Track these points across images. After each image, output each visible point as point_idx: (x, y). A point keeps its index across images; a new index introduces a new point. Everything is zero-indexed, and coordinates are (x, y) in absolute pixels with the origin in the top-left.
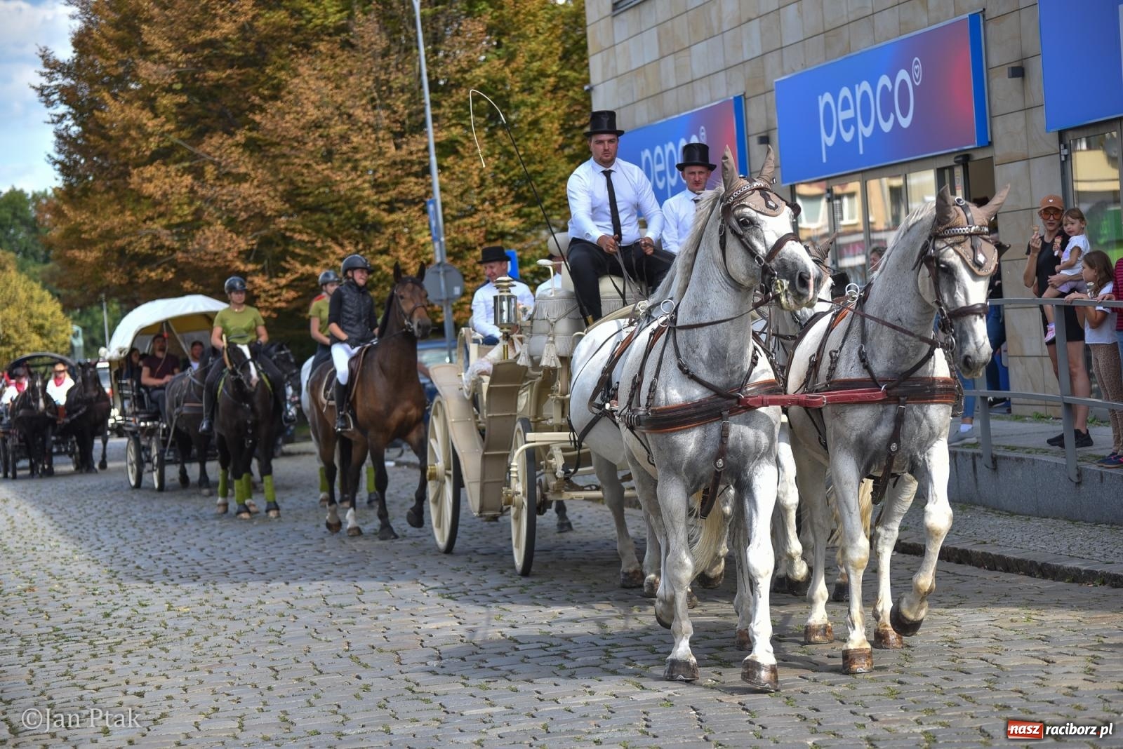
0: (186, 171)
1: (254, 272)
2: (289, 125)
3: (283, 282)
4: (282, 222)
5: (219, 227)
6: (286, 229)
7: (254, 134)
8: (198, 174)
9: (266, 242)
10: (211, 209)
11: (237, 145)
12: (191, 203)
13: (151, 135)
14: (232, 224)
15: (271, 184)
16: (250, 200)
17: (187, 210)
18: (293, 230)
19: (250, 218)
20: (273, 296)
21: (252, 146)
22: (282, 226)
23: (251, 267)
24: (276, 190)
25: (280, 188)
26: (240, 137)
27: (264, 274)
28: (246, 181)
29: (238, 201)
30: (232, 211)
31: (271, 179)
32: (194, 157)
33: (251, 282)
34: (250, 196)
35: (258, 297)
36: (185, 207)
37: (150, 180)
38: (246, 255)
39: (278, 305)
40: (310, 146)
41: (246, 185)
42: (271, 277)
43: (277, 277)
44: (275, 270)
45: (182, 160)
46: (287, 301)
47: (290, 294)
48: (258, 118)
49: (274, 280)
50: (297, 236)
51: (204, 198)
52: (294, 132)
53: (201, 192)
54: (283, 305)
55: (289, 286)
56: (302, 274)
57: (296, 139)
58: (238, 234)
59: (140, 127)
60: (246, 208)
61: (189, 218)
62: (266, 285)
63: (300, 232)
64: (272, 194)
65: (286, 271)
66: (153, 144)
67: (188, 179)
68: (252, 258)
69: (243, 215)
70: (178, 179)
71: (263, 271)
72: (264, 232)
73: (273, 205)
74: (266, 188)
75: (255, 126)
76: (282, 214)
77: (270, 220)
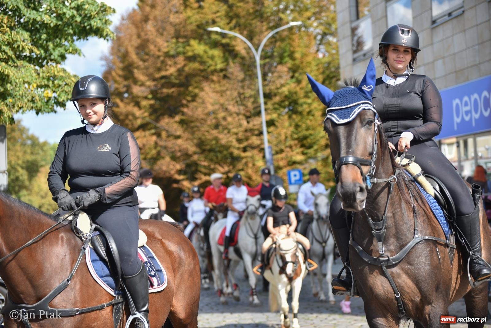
0: (153, 134)
1: (183, 180)
2: (199, 113)
4: (196, 157)
5: (168, 159)
6: (197, 160)
7: (184, 117)
8: (159, 135)
9: (188, 166)
10: (164, 151)
11: (176, 122)
12: (155, 149)
13: (138, 118)
14: (174, 158)
15: (191, 139)
16: (182, 147)
17: (154, 151)
18: (200, 161)
19: (181, 156)
21: (182, 122)
23: (181, 177)
24: (193, 142)
25: (195, 141)
26: (178, 118)
29: (177, 147)
31: (191, 137)
32: (156, 128)
33: (182, 184)
34: (182, 145)
38: (180, 172)
40: (209, 122)
41: (179, 140)
42: (191, 181)
43: (194, 182)
44: (192, 178)
45: (151, 129)
48: (185, 110)
49: (192, 183)
50: (202, 163)
51: (161, 146)
52: (202, 116)
53: (160, 143)
56: (205, 180)
57: (202, 119)
58: (176, 163)
59: (133, 115)
60: (180, 151)
61: (154, 156)
62: (189, 185)
63: (204, 161)
64: (191, 144)
65: (197, 179)
66: (139, 122)
67: (154, 138)
68: (182, 173)
69: (179, 154)
70: (150, 138)
71: (187, 179)
72: (188, 161)
73: (192, 149)
74: (189, 142)
75: (183, 114)
76: (195, 153)
77: (191, 156)
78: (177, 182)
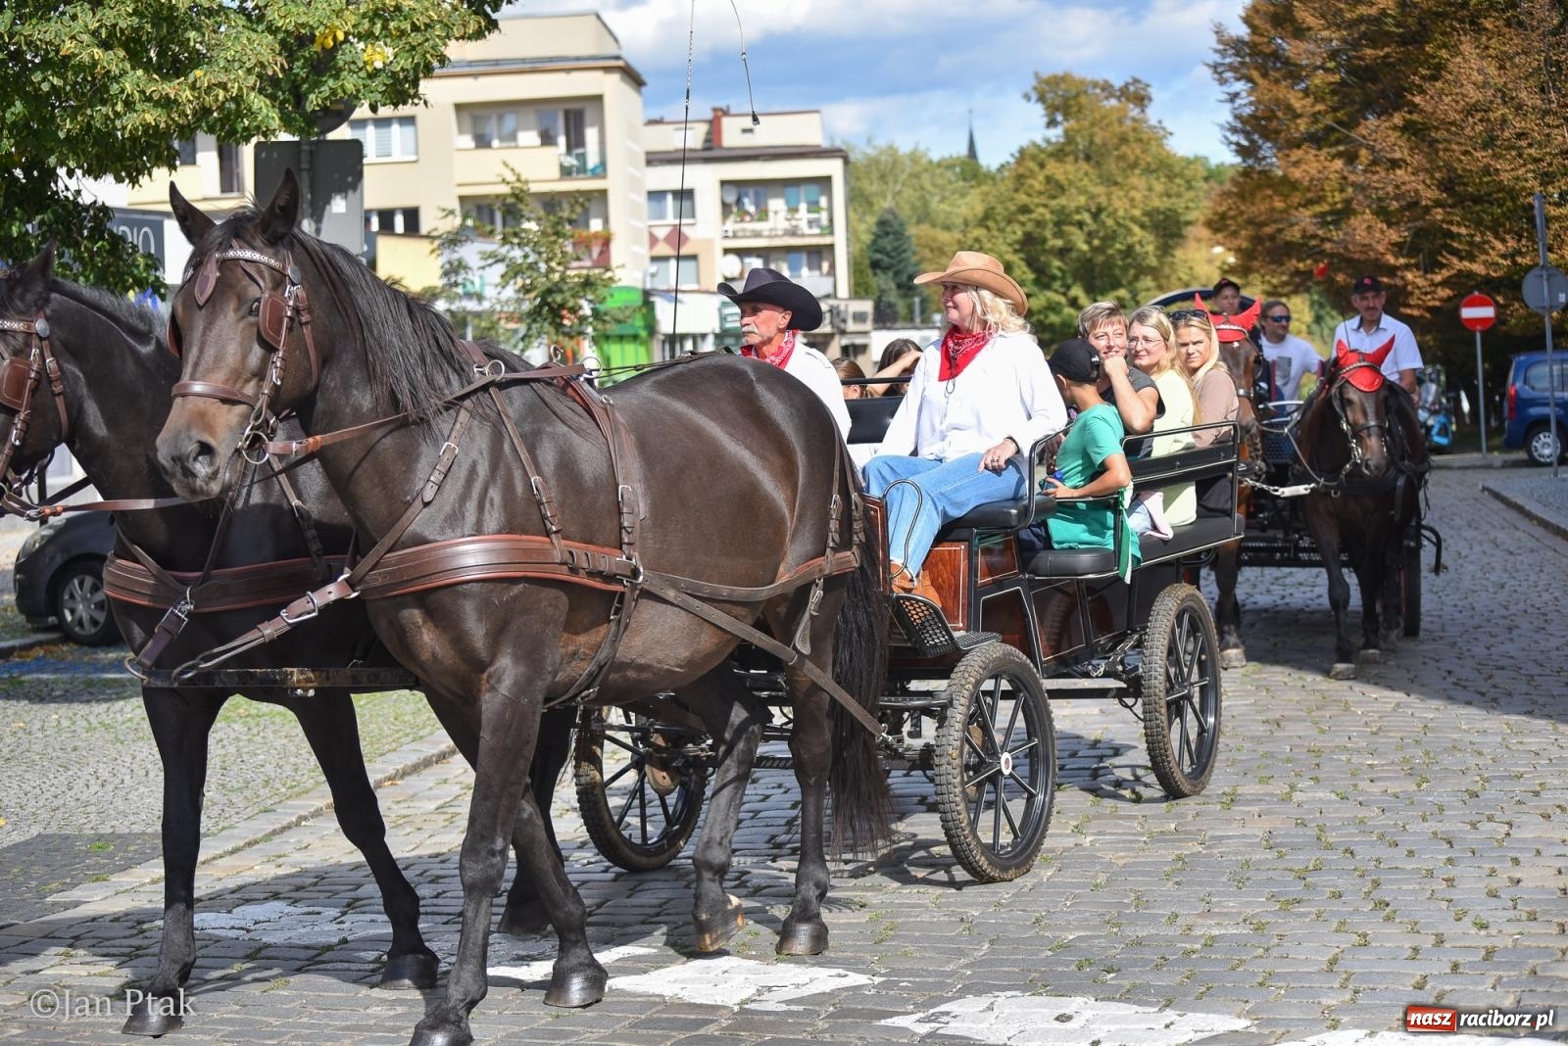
0: (1339, 155)
1: (1407, 267)
2: (1447, 108)
3: (1438, 278)
4: (1438, 214)
5: (1368, 216)
6: (1443, 221)
7: (1415, 117)
8: (1351, 158)
9: (1418, 234)
10: (1360, 197)
11: (1395, 128)
12: (1342, 190)
13: (1299, 116)
14: (1382, 213)
15: (1426, 171)
16: (1403, 188)
17: (1338, 197)
18: (1451, 223)
19: (1402, 209)
20: (1426, 294)
21: (1408, 128)
22: (1439, 217)
23: (1402, 261)
24: (1432, 177)
25: (1437, 175)
26: (1397, 119)
27: (1418, 269)
28: (1400, 167)
29: (1390, 189)
30: (1380, 199)
31: (1428, 166)
32: (1347, 140)
33: (1403, 278)
34: (1404, 183)
35: (1412, 293)
36: (1336, 194)
37: (1296, 164)
38: (1398, 248)
39: (1431, 304)
40: (1468, 131)
41: (1399, 172)
42: (1426, 272)
43: (1433, 272)
44: (1431, 265)
45: (1338, 142)
46: (1441, 300)
47: (1444, 293)
48: (1417, 100)
49: (1429, 276)
50: (1454, 229)
51: (1354, 185)
52: (1453, 116)
53: (1352, 178)
54: (1437, 304)
55: (1444, 283)
56: (1460, 271)
57: (1453, 123)
58: (1390, 225)
59: (1289, 108)
60: (1397, 198)
61: (1339, 206)
62: (1420, 282)
63: (1459, 224)
64: (1428, 182)
65: (1442, 266)
66: (1303, 125)
67: (1339, 164)
68: (1405, 252)
69: (1395, 205)
70: (1327, 164)
71: (1417, 266)
72: (1420, 224)
73: (1429, 195)
74: (1422, 176)
75: (1414, 108)
76: (1438, 203)
77: (1427, 209)
78: (1392, 271)
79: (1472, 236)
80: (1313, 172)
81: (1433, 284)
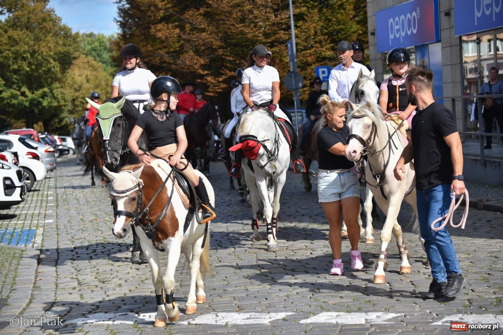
0: (177, 26)
1: (207, 75)
2: (225, 5)
3: (221, 79)
4: (221, 52)
5: (191, 53)
6: (223, 55)
7: (209, 9)
8: (182, 28)
9: (213, 61)
10: (188, 45)
11: (201, 15)
12: (179, 42)
13: (161, 9)
14: (197, 52)
15: (216, 33)
16: (206, 41)
17: (177, 45)
18: (226, 56)
19: (205, 49)
20: (216, 86)
21: (207, 14)
22: (221, 53)
23: (206, 72)
24: (218, 36)
25: (220, 35)
26: (202, 11)
27: (212, 76)
28: (204, 32)
29: (201, 41)
30: (198, 46)
31: (216, 31)
32: (180, 20)
33: (206, 79)
34: (206, 39)
35: (209, 86)
36: (176, 44)
37: (160, 31)
38: (204, 67)
39: (218, 90)
40: (234, 15)
41: (204, 34)
42: (215, 77)
43: (218, 77)
44: (217, 74)
45: (175, 21)
46: (222, 89)
47: (223, 86)
49: (217, 79)
50: (228, 58)
51: (184, 40)
52: (227, 9)
53: (184, 36)
54: (221, 90)
55: (224, 82)
56: (230, 76)
57: (228, 12)
58: (200, 57)
59: (155, 6)
60: (204, 45)
61: (178, 49)
62: (213, 81)
63: (229, 56)
64: (216, 38)
65: (222, 74)
66: (162, 13)
67: (177, 31)
68: (206, 68)
69: (203, 48)
70: (173, 30)
71: (211, 74)
72: (212, 56)
73: (217, 43)
74: (214, 35)
75: (209, 6)
76: (221, 47)
77: (215, 50)
78: (202, 77)
79: (235, 61)
80: (167, 34)
81: (219, 82)
